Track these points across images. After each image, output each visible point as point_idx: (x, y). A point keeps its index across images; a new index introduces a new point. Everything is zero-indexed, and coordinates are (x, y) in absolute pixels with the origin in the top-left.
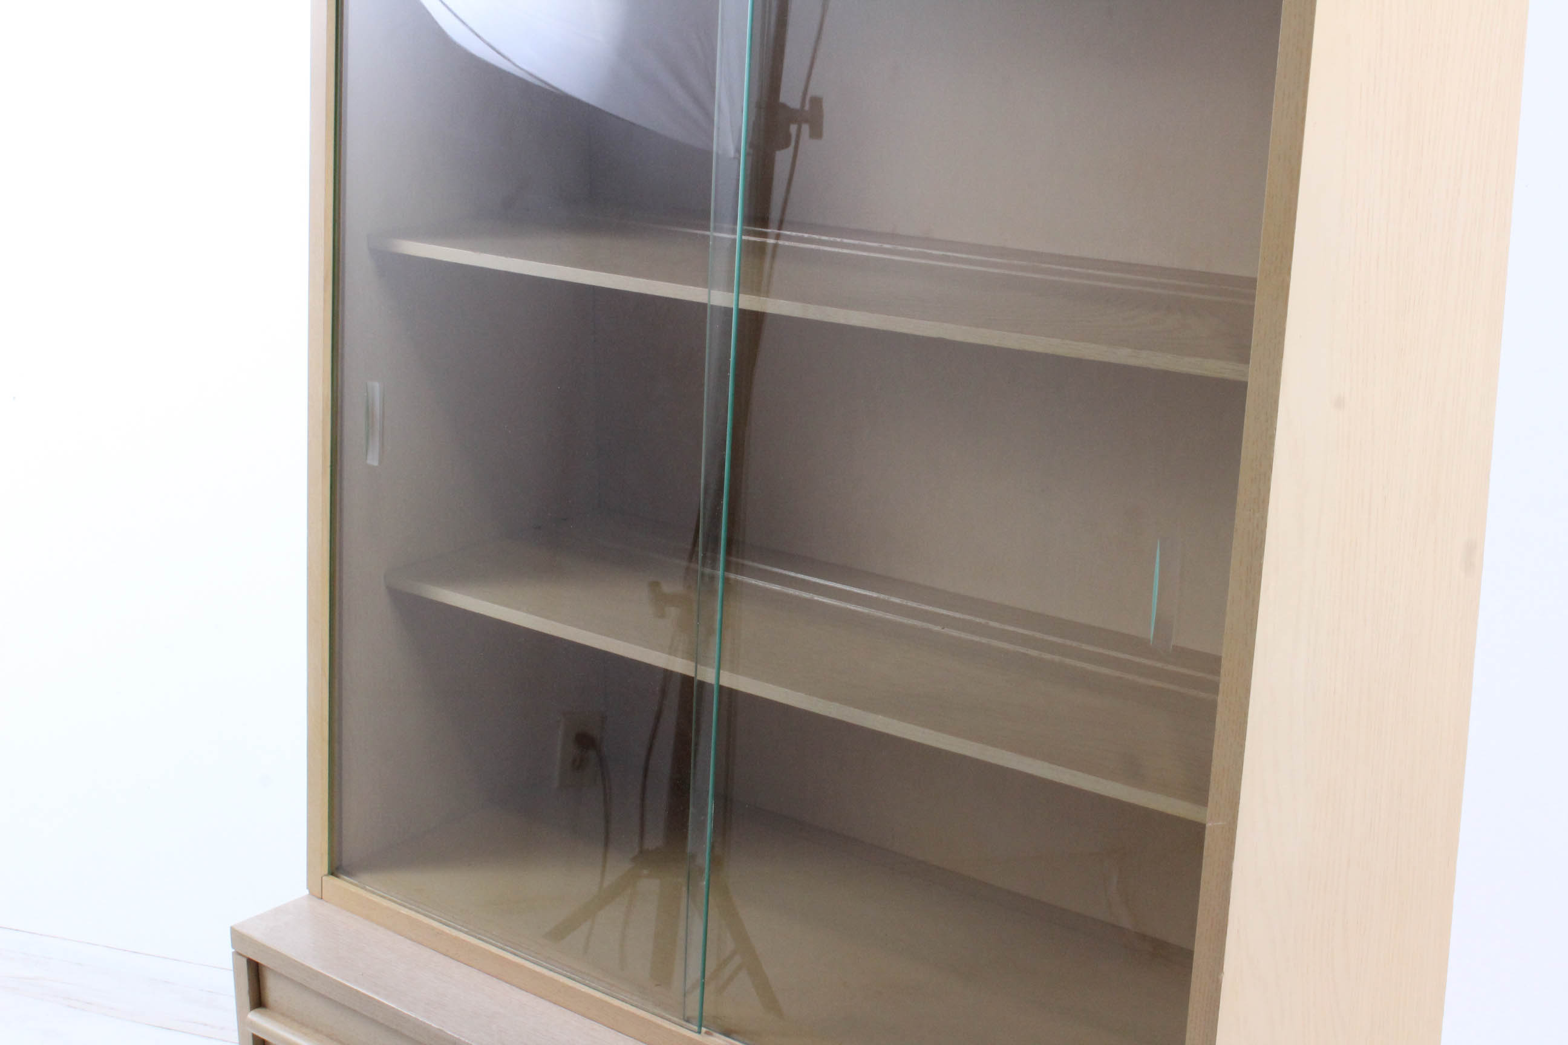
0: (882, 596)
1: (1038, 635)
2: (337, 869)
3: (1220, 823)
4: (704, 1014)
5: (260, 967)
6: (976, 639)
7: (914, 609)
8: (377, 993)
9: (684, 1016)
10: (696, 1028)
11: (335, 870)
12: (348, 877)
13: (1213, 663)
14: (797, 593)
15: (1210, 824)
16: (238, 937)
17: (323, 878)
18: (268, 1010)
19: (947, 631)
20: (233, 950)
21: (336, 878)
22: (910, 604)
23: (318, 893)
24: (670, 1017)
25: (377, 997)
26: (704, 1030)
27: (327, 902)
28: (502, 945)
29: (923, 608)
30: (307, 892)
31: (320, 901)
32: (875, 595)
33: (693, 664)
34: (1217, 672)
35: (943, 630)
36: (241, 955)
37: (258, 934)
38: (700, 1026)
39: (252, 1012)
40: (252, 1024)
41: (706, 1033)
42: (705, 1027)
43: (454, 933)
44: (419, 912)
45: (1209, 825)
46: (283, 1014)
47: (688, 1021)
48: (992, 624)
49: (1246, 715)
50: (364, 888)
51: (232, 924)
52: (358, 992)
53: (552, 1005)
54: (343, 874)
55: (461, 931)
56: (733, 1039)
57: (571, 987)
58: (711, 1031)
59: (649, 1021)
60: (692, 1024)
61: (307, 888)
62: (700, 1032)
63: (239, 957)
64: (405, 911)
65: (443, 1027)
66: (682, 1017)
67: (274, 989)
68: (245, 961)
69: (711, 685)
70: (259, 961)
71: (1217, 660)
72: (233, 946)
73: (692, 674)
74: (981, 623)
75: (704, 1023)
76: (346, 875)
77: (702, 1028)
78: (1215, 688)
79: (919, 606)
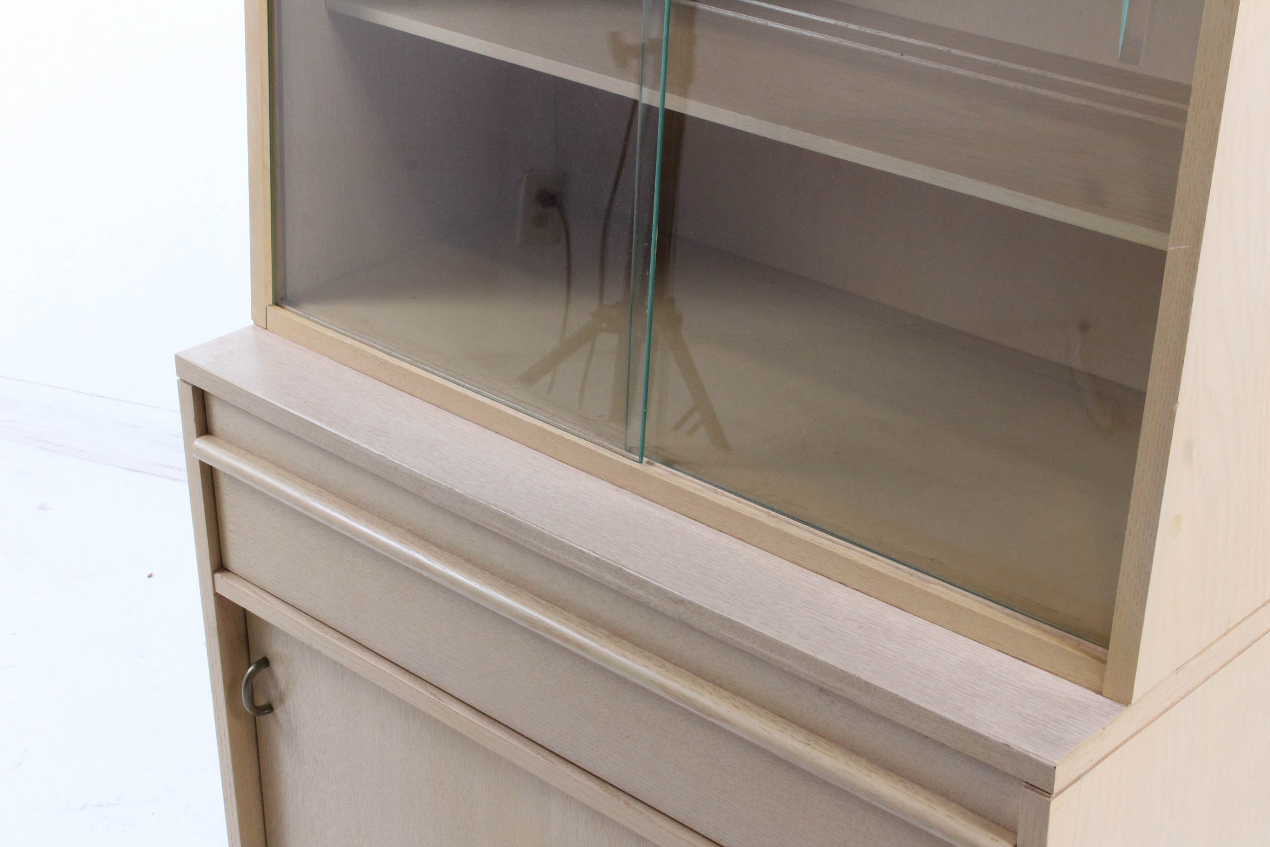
0: (840, 23)
1: (1002, 63)
2: (282, 299)
3: (1183, 247)
4: (646, 444)
5: (205, 394)
6: (936, 66)
7: (874, 36)
8: (320, 420)
9: (626, 445)
10: (637, 458)
11: (279, 300)
12: (294, 308)
13: (1183, 92)
14: (751, 19)
15: (1172, 248)
16: (182, 364)
17: (269, 308)
18: (213, 437)
19: (906, 58)
20: (179, 378)
21: (283, 310)
22: (869, 31)
23: (263, 324)
24: (611, 447)
25: (319, 424)
26: (645, 459)
27: (272, 332)
28: (445, 376)
29: (882, 35)
30: (252, 322)
31: (265, 330)
32: (832, 22)
33: (637, 86)
34: (1187, 101)
35: (901, 57)
36: (185, 382)
37: (202, 361)
38: (642, 456)
39: (199, 439)
40: (198, 451)
41: (648, 463)
42: (646, 457)
43: (398, 362)
44: (362, 343)
45: (1170, 249)
46: (229, 441)
47: (630, 451)
48: (954, 51)
49: (1217, 131)
50: (308, 319)
51: (176, 352)
52: (300, 418)
53: (494, 434)
54: (286, 304)
55: (404, 360)
56: (673, 468)
57: (513, 417)
58: (652, 461)
59: (590, 450)
60: (635, 454)
61: (252, 319)
62: (641, 462)
63: (185, 385)
64: (349, 341)
65: (384, 453)
66: (623, 447)
67: (219, 416)
68: (190, 388)
69: (658, 109)
70: (204, 389)
71: (1188, 89)
72: (179, 373)
73: (638, 98)
74: (942, 50)
75: (646, 452)
76: (290, 306)
77: (644, 458)
78: (1182, 116)
79: (879, 34)
